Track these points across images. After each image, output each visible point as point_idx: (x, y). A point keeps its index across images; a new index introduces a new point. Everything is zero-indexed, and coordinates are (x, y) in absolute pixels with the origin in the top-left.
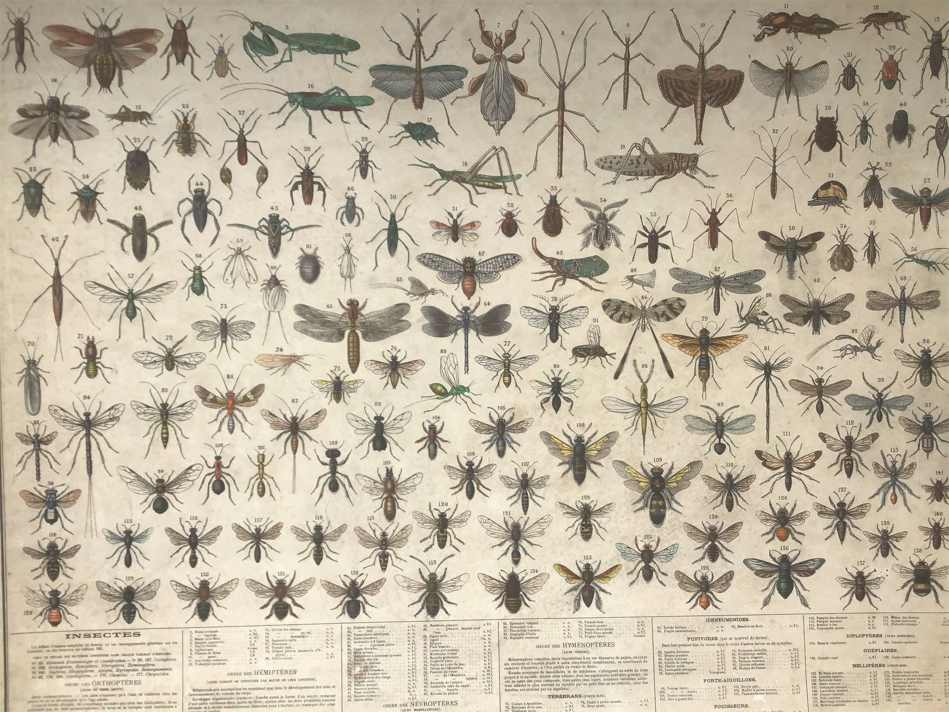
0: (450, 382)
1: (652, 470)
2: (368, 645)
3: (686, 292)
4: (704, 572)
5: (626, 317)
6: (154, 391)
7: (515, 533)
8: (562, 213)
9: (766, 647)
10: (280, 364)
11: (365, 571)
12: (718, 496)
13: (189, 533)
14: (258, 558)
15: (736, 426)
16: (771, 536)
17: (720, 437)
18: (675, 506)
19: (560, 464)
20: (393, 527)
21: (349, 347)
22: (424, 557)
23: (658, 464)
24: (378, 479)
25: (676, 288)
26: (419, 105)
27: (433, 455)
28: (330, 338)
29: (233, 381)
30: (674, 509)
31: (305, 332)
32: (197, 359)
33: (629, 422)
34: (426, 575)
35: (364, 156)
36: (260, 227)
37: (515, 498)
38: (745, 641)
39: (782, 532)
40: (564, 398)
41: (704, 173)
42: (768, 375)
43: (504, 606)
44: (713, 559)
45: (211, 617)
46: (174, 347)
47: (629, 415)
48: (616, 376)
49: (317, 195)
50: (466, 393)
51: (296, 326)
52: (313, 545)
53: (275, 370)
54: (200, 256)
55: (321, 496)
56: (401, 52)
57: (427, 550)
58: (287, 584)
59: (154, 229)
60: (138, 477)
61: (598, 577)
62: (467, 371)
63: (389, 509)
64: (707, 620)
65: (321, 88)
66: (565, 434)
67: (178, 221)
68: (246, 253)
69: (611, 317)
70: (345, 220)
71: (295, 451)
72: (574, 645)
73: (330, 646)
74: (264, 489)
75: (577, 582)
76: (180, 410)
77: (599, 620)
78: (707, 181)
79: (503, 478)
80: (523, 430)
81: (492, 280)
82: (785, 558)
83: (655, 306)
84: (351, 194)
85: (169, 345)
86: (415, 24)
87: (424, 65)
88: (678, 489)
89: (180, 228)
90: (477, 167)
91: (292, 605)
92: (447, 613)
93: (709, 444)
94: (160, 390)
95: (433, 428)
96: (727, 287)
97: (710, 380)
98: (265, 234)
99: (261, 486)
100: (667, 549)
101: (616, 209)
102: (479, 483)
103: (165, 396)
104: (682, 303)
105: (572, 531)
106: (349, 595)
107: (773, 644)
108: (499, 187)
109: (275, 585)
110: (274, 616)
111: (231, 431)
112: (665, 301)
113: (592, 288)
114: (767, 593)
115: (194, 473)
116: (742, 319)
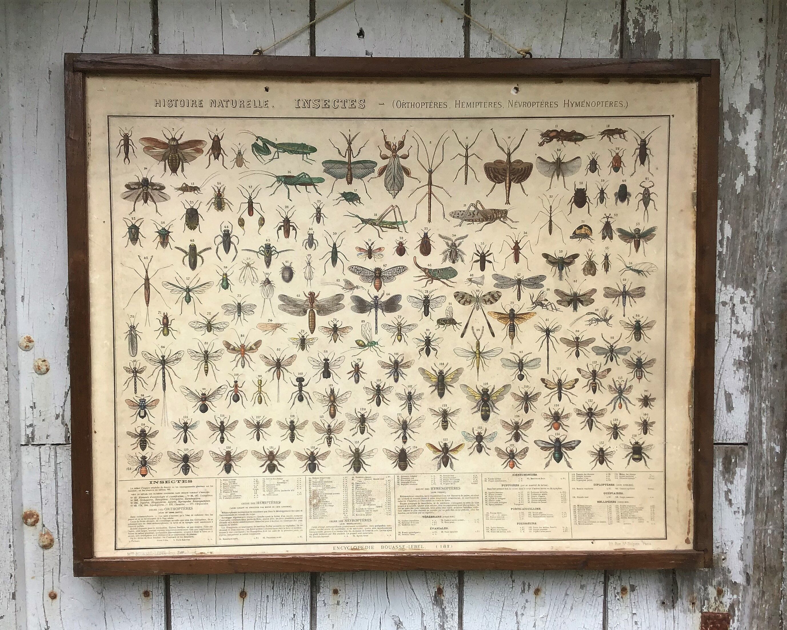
0: (367, 339)
1: (482, 390)
2: (321, 488)
3: (502, 288)
4: (512, 447)
5: (468, 302)
6: (200, 344)
7: (404, 426)
8: (431, 242)
9: (547, 490)
10: (270, 328)
11: (319, 447)
12: (520, 405)
13: (220, 424)
14: (258, 439)
15: (530, 364)
16: (550, 427)
17: (521, 371)
18: (495, 410)
19: (430, 386)
20: (334, 422)
21: (309, 319)
22: (352, 439)
23: (486, 387)
24: (326, 395)
25: (496, 286)
26: (350, 182)
27: (357, 381)
28: (298, 314)
29: (244, 338)
30: (494, 412)
31: (285, 310)
32: (225, 326)
33: (469, 362)
34: (353, 449)
35: (319, 211)
36: (260, 251)
37: (404, 406)
38: (534, 487)
39: (556, 425)
40: (432, 348)
41: (511, 220)
42: (548, 335)
43: (397, 466)
44: (517, 440)
45: (232, 471)
46: (212, 319)
47: (470, 358)
48: (462, 336)
49: (292, 232)
50: (376, 346)
51: (280, 307)
52: (290, 431)
53: (268, 332)
54: (227, 267)
55: (294, 404)
56: (340, 153)
57: (354, 435)
58: (275, 454)
59: (201, 252)
60: (191, 392)
61: (451, 451)
62: (376, 333)
63: (332, 412)
64: (513, 475)
65: (295, 174)
66: (433, 369)
67: (214, 248)
68: (252, 266)
69: (459, 302)
70: (307, 247)
71: (279, 378)
72: (438, 488)
73: (299, 488)
74: (261, 399)
75: (439, 453)
76: (215, 355)
77: (452, 474)
78: (513, 225)
79: (397, 394)
80: (408, 367)
81: (391, 280)
82: (558, 440)
83: (484, 296)
84: (311, 232)
85: (209, 318)
86: (348, 138)
87: (353, 160)
88: (497, 401)
89: (215, 251)
90: (382, 216)
91: (278, 465)
92: (365, 470)
93: (515, 375)
94: (203, 343)
95: (357, 365)
96: (524, 285)
97: (515, 338)
98: (262, 255)
99: (260, 398)
100: (490, 435)
101: (461, 240)
102: (383, 397)
103: (206, 347)
104: (499, 294)
105: (437, 424)
106: (310, 460)
107: (551, 489)
108: (395, 228)
109: (268, 454)
110: (268, 471)
111: (243, 367)
112: (490, 293)
113: (448, 286)
114: (548, 459)
115: (223, 390)
116: (533, 303)
